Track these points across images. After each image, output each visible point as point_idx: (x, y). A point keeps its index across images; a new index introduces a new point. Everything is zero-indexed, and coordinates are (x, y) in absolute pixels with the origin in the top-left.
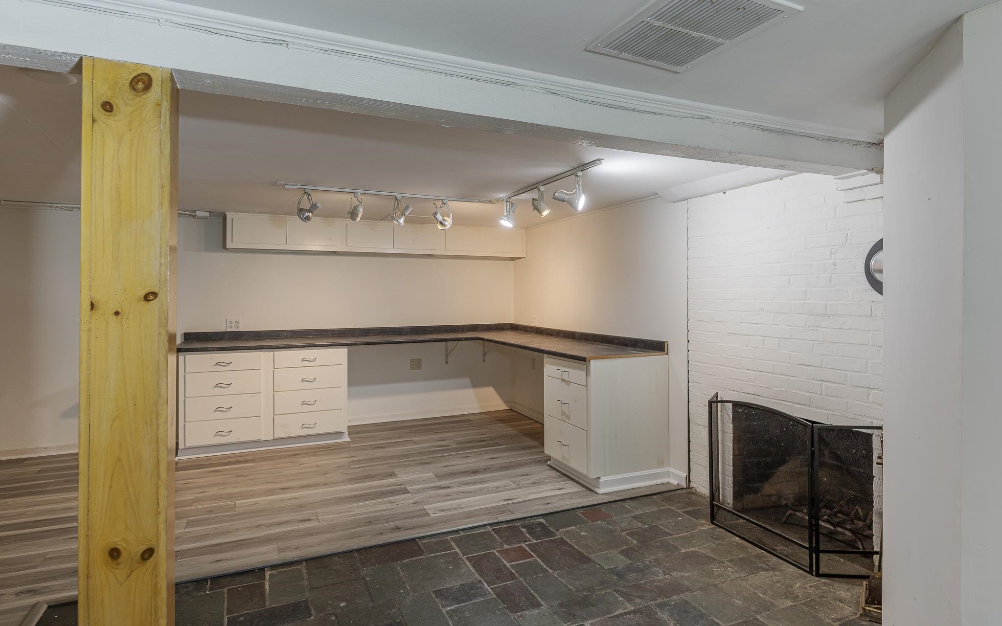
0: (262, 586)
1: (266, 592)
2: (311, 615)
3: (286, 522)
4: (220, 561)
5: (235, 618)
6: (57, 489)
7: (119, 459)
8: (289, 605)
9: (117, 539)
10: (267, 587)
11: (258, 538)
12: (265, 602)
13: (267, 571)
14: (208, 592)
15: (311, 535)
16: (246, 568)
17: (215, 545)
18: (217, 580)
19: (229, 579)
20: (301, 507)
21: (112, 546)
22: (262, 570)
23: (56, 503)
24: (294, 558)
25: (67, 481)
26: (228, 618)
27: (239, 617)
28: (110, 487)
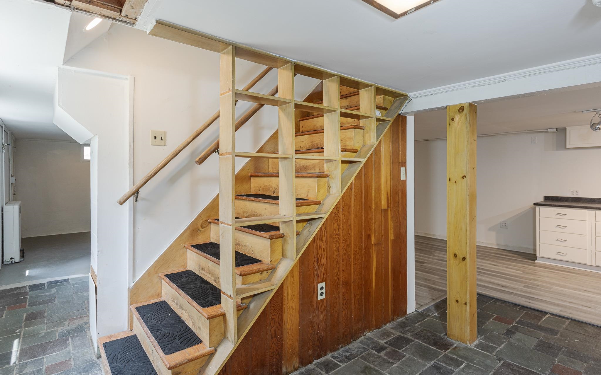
0: (542, 318)
1: (542, 320)
2: (556, 335)
3: (575, 303)
4: (529, 302)
5: (522, 321)
6: (484, 259)
7: (456, 227)
8: (548, 328)
9: (456, 251)
10: (544, 319)
11: (554, 303)
12: (539, 322)
13: (548, 314)
14: (517, 309)
15: (584, 313)
16: (540, 309)
17: (531, 297)
18: (523, 307)
19: (529, 309)
20: (590, 301)
21: (455, 253)
22: (546, 313)
23: (479, 262)
24: (565, 316)
25: (486, 257)
26: (519, 319)
27: (524, 321)
28: (454, 235)
